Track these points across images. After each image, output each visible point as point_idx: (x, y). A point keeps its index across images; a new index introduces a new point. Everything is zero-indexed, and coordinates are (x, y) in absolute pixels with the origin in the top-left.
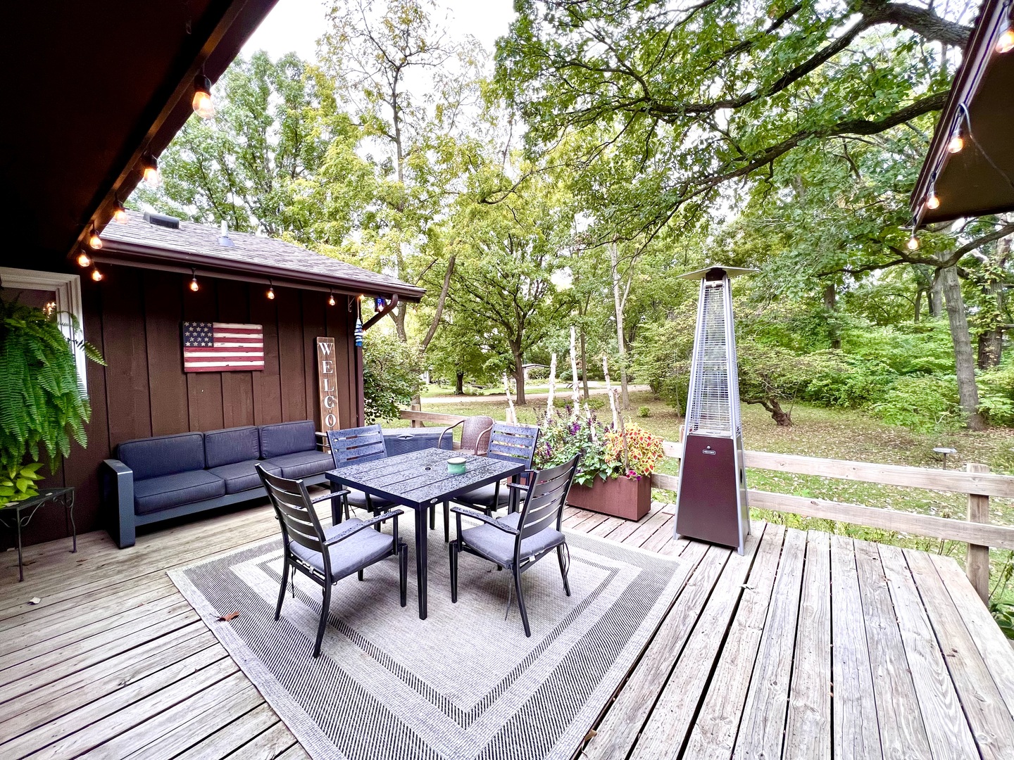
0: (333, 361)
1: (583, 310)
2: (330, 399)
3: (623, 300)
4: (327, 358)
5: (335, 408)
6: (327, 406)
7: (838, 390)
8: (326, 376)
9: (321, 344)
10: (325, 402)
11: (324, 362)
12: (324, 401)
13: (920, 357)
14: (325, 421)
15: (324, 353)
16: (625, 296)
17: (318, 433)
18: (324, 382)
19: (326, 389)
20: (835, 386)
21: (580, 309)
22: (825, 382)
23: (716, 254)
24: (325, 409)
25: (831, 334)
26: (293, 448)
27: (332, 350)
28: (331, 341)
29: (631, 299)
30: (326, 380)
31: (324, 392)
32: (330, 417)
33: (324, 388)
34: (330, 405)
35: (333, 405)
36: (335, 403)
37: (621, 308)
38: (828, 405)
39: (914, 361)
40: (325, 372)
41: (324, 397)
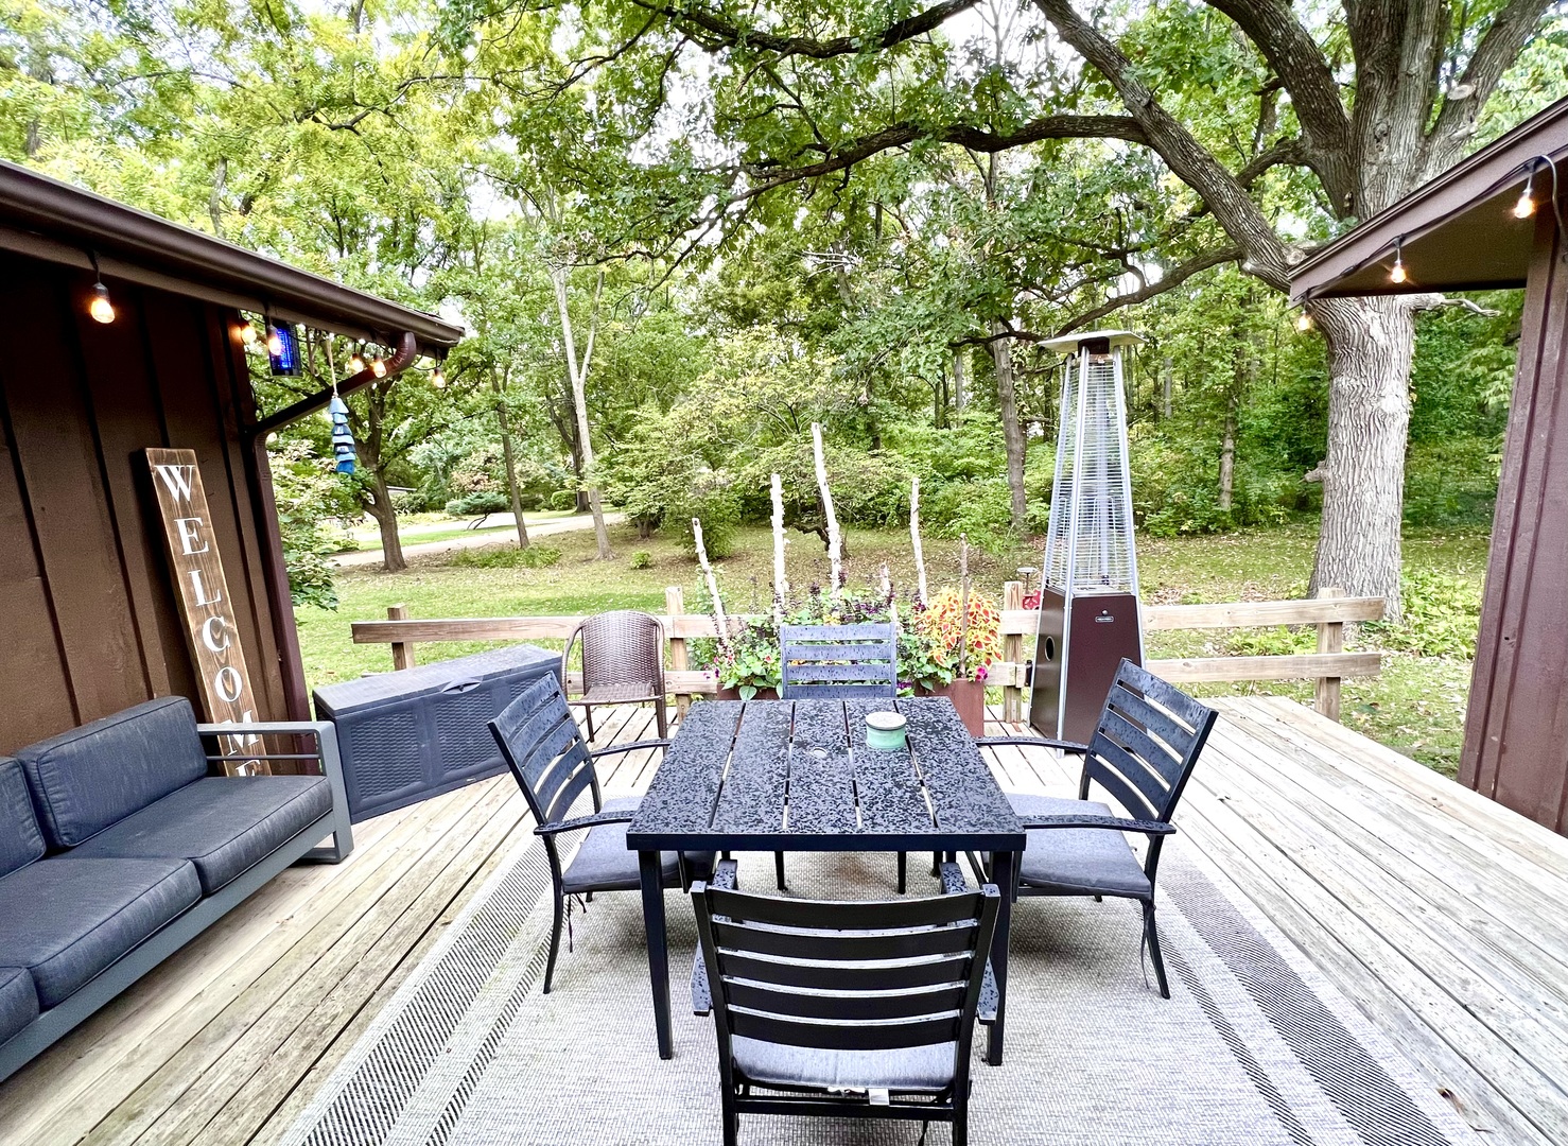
0: (203, 518)
1: (500, 382)
2: (215, 626)
3: (585, 366)
4: (186, 509)
5: (233, 647)
6: (213, 647)
7: (885, 504)
8: (193, 561)
9: (161, 469)
10: (203, 638)
11: (181, 523)
12: (199, 633)
13: (962, 457)
14: (216, 689)
15: (175, 495)
16: (586, 360)
17: (203, 728)
18: (189, 583)
19: (201, 601)
20: (881, 499)
21: (495, 379)
22: (870, 495)
23: (721, 298)
24: (209, 655)
25: (870, 428)
26: (147, 787)
27: (195, 485)
28: (188, 460)
29: (596, 364)
30: (195, 575)
31: (196, 609)
32: (227, 676)
33: (193, 598)
34: (219, 643)
35: (227, 642)
36: (232, 636)
37: (582, 380)
38: (874, 526)
39: (956, 463)
40: (188, 550)
41: (200, 623)
